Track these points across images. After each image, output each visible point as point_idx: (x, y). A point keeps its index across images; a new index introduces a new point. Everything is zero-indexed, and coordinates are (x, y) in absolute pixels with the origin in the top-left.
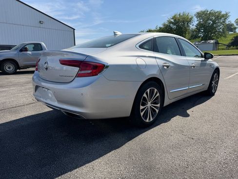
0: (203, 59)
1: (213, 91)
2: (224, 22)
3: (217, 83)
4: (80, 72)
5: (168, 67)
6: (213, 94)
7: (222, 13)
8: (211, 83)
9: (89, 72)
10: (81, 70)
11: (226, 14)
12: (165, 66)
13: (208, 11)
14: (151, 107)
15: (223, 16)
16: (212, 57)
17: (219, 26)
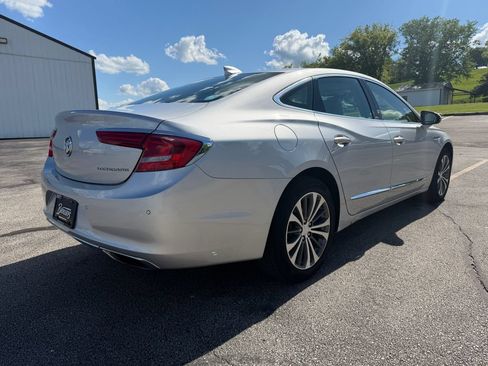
0: (419, 125)
1: (441, 193)
2: (464, 43)
3: (448, 175)
4: (143, 161)
5: (345, 144)
6: (441, 200)
7: (461, 24)
8: (436, 176)
9: (166, 158)
10: (145, 155)
11: (470, 27)
12: (339, 141)
13: (428, 21)
14: (310, 234)
15: (462, 30)
16: (437, 120)
17: (454, 53)
